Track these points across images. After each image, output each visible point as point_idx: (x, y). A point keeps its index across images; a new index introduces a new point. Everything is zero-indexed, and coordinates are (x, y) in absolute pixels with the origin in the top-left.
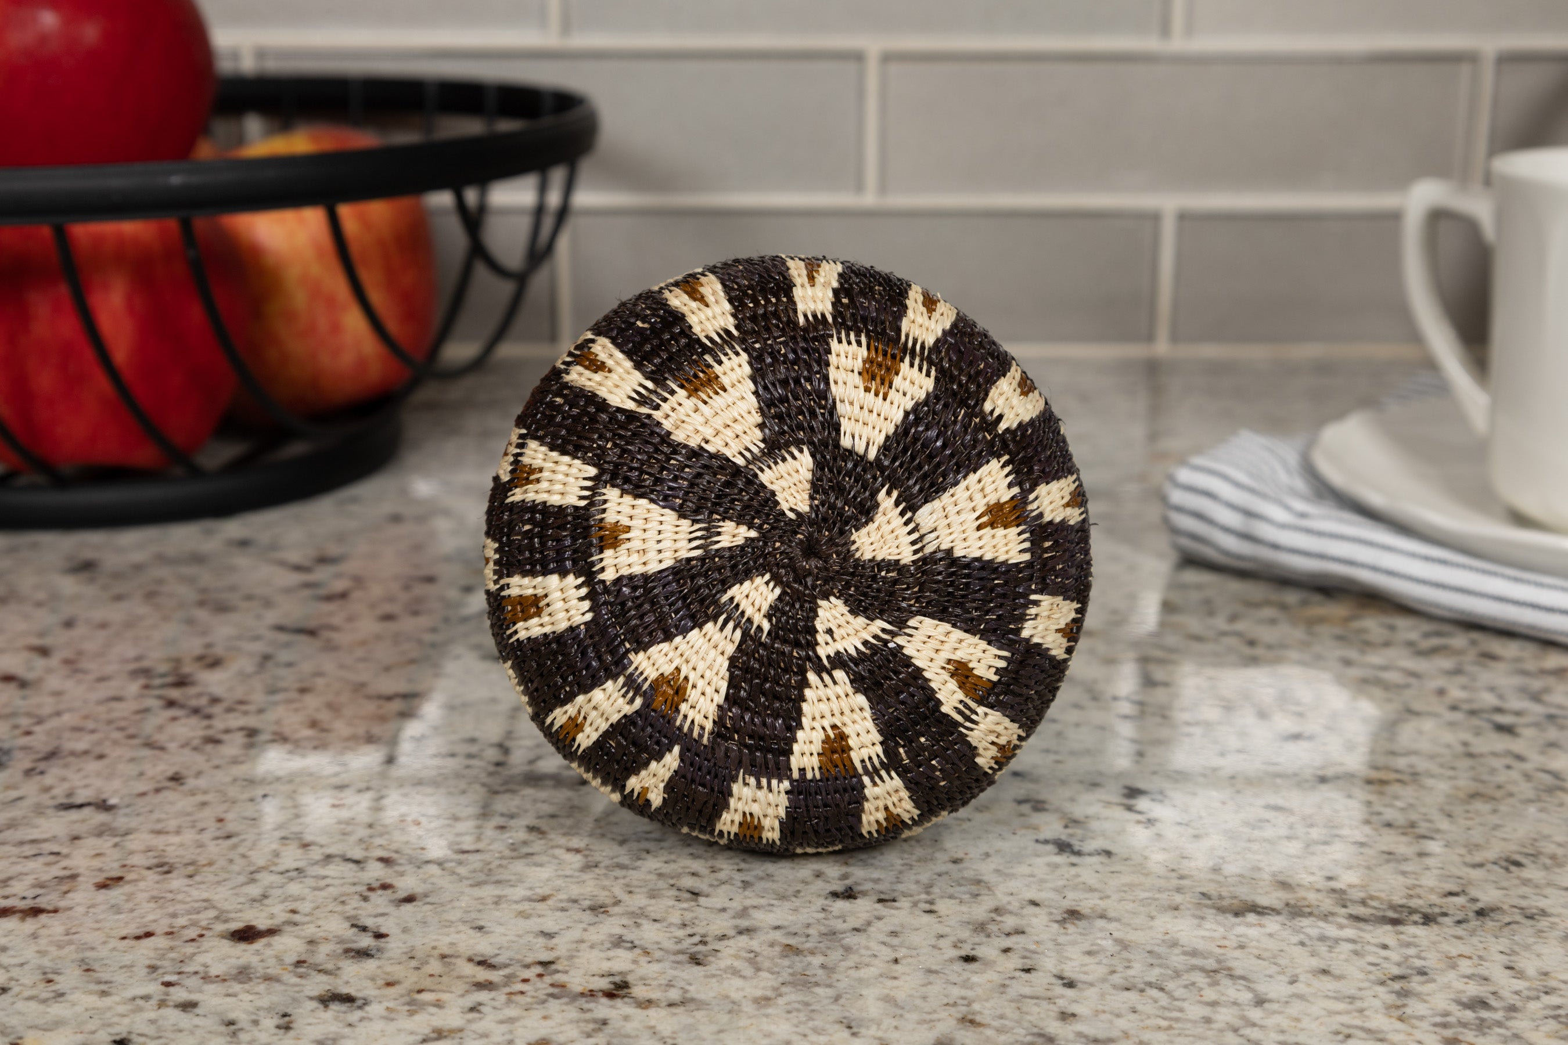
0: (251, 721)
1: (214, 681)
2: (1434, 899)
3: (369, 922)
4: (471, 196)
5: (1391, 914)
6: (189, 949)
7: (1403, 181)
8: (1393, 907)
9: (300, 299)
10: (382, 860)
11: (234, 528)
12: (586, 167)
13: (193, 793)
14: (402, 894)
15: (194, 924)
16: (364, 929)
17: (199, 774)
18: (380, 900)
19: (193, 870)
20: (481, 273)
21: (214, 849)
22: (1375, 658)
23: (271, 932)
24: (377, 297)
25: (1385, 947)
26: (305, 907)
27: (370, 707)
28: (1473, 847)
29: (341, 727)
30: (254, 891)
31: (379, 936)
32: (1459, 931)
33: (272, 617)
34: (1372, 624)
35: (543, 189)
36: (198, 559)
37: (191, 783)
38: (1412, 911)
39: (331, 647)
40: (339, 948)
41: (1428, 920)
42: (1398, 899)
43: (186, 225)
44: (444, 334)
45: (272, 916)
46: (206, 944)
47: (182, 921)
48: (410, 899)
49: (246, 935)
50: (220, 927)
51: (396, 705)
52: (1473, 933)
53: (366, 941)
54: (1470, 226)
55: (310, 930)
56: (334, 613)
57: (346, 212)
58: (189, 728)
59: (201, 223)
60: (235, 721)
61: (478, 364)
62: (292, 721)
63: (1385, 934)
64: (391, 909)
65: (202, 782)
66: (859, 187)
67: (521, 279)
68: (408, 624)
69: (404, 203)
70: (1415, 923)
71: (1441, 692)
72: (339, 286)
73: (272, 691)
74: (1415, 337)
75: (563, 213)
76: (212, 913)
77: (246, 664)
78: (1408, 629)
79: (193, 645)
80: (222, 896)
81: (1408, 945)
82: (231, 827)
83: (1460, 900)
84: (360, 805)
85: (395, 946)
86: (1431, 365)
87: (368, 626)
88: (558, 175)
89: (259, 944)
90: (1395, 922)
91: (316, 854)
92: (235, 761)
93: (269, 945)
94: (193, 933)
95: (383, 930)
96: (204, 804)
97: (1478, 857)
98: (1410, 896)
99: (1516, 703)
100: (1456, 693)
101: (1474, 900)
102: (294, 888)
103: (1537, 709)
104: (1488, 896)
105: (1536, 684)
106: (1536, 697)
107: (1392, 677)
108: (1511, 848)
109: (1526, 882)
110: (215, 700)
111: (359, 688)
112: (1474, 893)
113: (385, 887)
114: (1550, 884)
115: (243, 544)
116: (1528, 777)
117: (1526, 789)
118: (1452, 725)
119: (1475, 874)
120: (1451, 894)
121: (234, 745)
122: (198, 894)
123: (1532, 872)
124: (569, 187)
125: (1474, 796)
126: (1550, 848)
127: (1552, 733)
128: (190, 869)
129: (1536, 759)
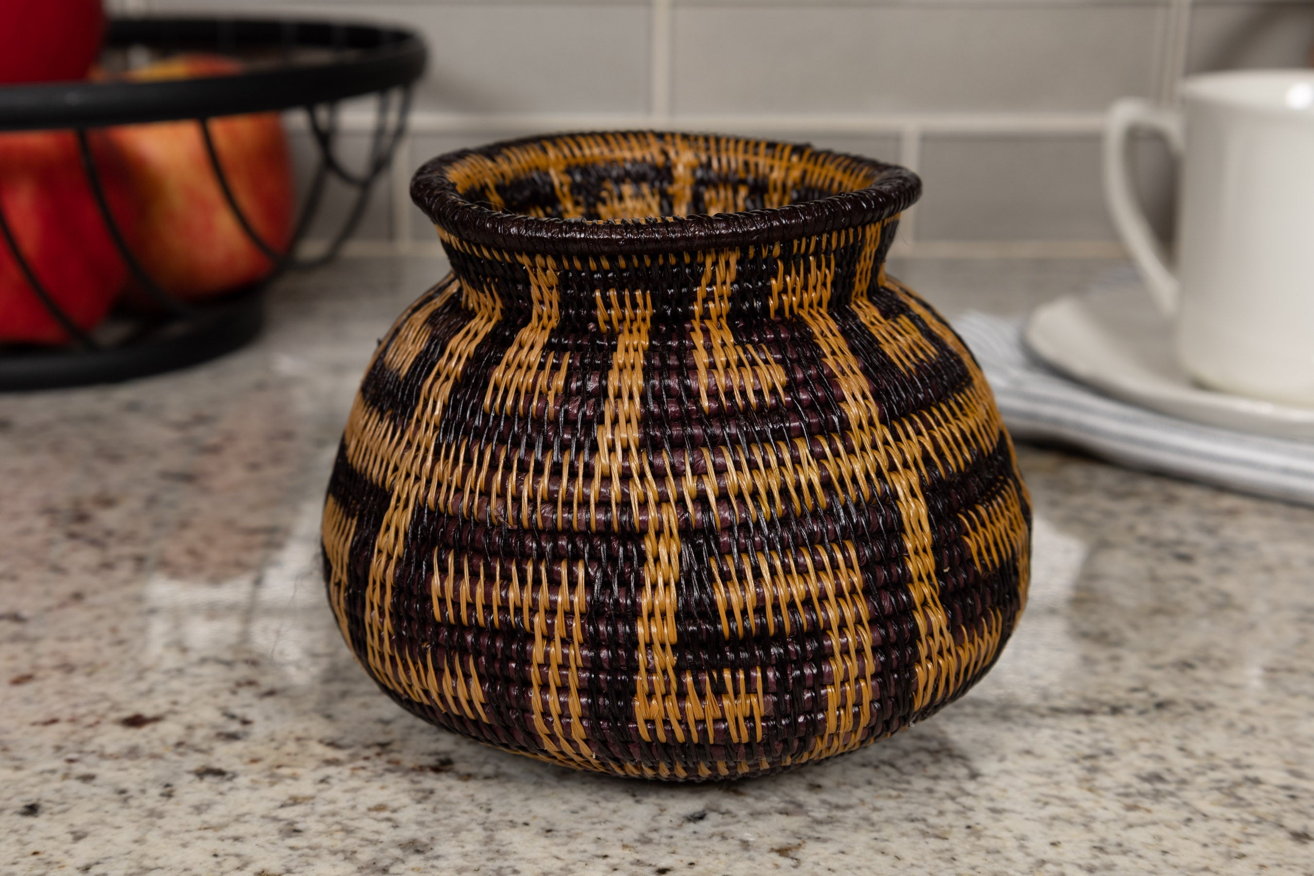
0: (140, 550)
1: (109, 518)
2: (1121, 694)
3: (238, 711)
4: (322, 114)
5: (1085, 706)
6: (88, 733)
7: (1103, 103)
8: (1086, 699)
9: (178, 201)
10: (246, 662)
11: (125, 393)
12: (421, 92)
13: (92, 607)
14: (264, 689)
15: (92, 713)
16: (233, 717)
17: (96, 592)
18: (247, 694)
19: (92, 669)
20: (333, 184)
21: (109, 653)
22: (1078, 501)
23: (156, 719)
24: (245, 200)
25: (1078, 732)
26: (184, 699)
27: (238, 540)
28: (1154, 652)
29: (215, 555)
30: (142, 686)
31: (245, 722)
32: (1141, 720)
33: (157, 466)
34: (1076, 472)
35: (383, 110)
36: (95, 419)
37: (90, 600)
38: (1102, 704)
39: (206, 491)
40: (212, 733)
41: (1115, 710)
42: (1091, 694)
43: (82, 138)
44: (301, 231)
45: (157, 707)
46: (102, 728)
47: (82, 710)
48: (271, 693)
49: (136, 721)
50: (114, 716)
51: (260, 538)
52: (1152, 721)
53: (234, 727)
54: (1158, 137)
55: (188, 718)
56: (208, 463)
57: (219, 128)
58: (88, 556)
59: (95, 135)
60: (127, 550)
61: (328, 260)
62: (174, 550)
63: (1080, 722)
64: (255, 701)
65: (98, 600)
66: (648, 107)
67: (365, 185)
68: (272, 472)
69: (266, 120)
70: (1105, 714)
71: (1131, 528)
72: (210, 190)
73: (158, 525)
74: (1114, 235)
75: (400, 132)
76: (106, 705)
77: (133, 503)
78: (1105, 477)
79: (91, 489)
80: (117, 691)
81: (1097, 731)
82: (124, 634)
83: (1141, 696)
84: (231, 627)
85: (259, 730)
86: (1127, 260)
87: (237, 473)
88: (395, 98)
89: (146, 729)
90: (1088, 713)
91: (194, 656)
92: (126, 582)
93: (154, 730)
94: (91, 720)
95: (249, 717)
96: (100, 618)
97: (1159, 660)
98: (1100, 692)
99: (1194, 536)
100: (1144, 528)
101: (1153, 695)
102: (176, 684)
103: (1209, 542)
104: (1165, 691)
105: (1211, 521)
106: (1211, 531)
107: (1091, 516)
108: (1185, 654)
109: (1198, 681)
110: (109, 533)
111: (230, 524)
112: (1154, 689)
113: (251, 683)
114: (1219, 683)
115: (133, 407)
116: (1202, 596)
117: (1199, 606)
118: (1140, 555)
119: (1155, 674)
120: (1135, 690)
121: (124, 571)
122: (96, 688)
123: (1203, 673)
124: (405, 109)
125: (1157, 611)
126: (1218, 653)
127: (1223, 561)
128: (88, 669)
129: (1208, 582)
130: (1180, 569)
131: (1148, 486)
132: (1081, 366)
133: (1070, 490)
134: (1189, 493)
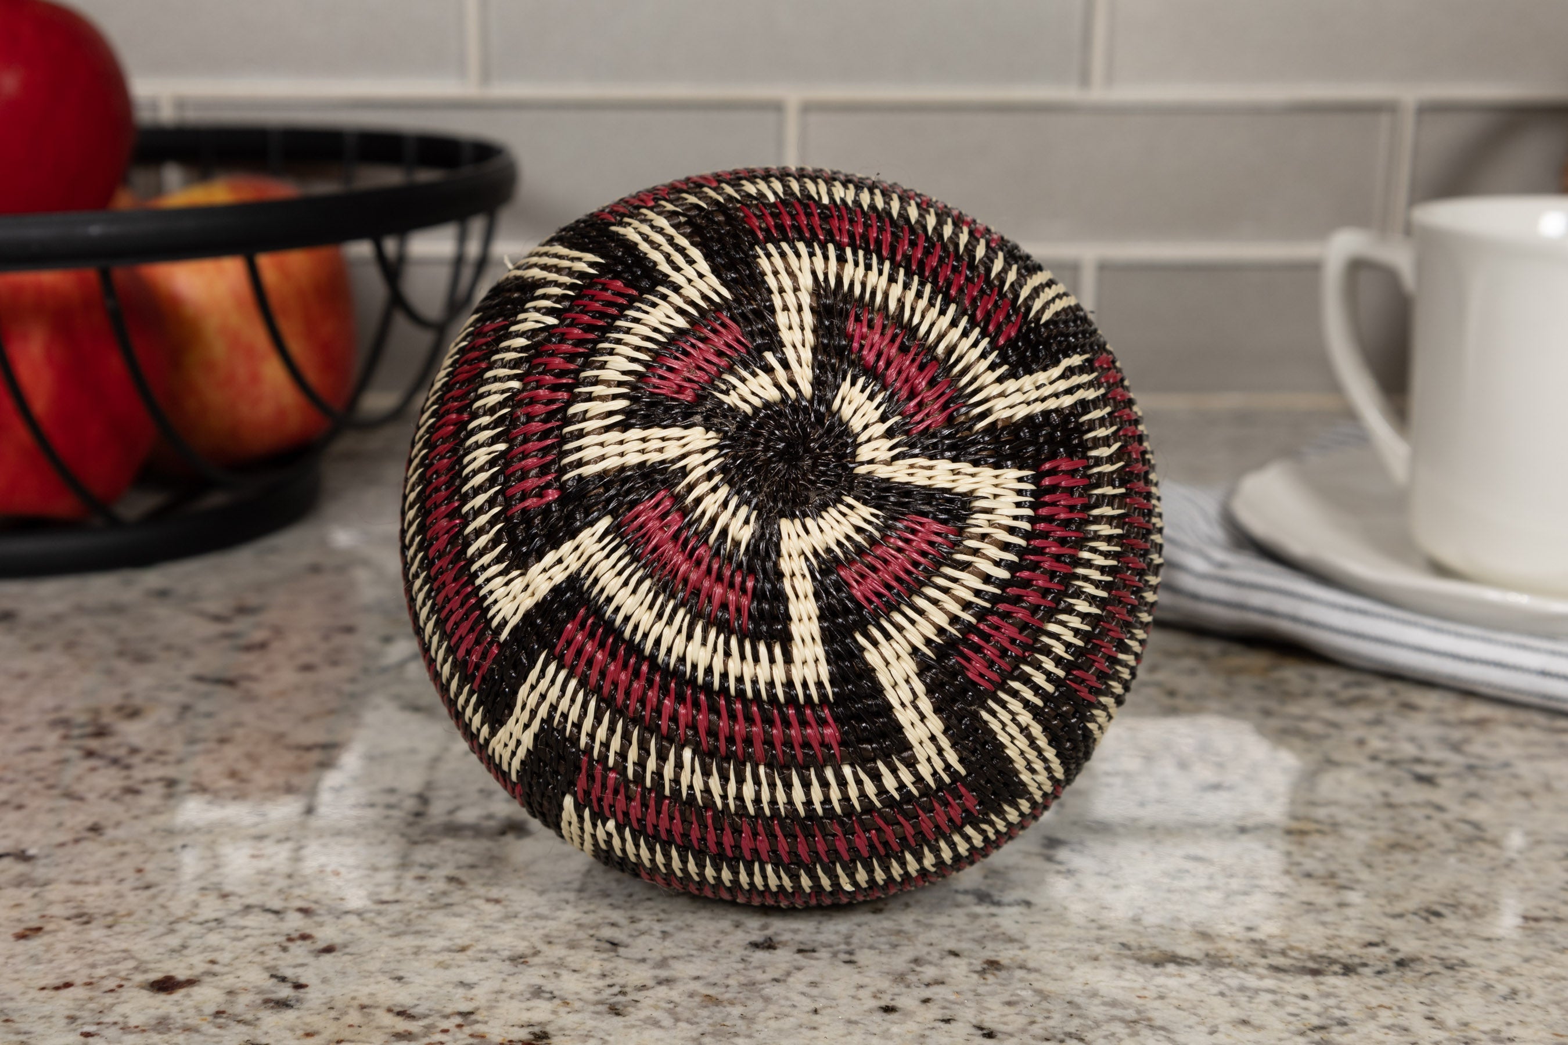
0: (171, 772)
1: (133, 732)
2: (1354, 949)
3: (289, 973)
4: (390, 246)
5: (1311, 965)
6: (109, 1000)
7: (1323, 231)
8: (1313, 957)
9: (219, 349)
10: (301, 910)
11: (153, 578)
12: (506, 217)
13: (112, 843)
14: (321, 945)
15: (113, 974)
16: (283, 979)
17: (118, 824)
18: (299, 950)
19: (112, 921)
20: (401, 324)
21: (133, 899)
22: (1295, 709)
23: (190, 982)
24: (296, 347)
25: (1305, 997)
26: (224, 957)
27: (289, 758)
28: (1393, 898)
29: (260, 778)
30: (174, 941)
31: (298, 986)
32: (1379, 982)
33: (191, 667)
34: (1292, 674)
35: (462, 239)
36: (117, 609)
37: (111, 833)
38: (1332, 961)
39: (250, 697)
40: (259, 999)
41: (1348, 970)
42: (1317, 950)
43: (105, 275)
44: (363, 384)
45: (191, 967)
46: (125, 994)
47: (101, 972)
48: (329, 950)
49: (166, 985)
50: (139, 978)
51: (315, 756)
52: (1393, 983)
53: (285, 992)
54: (1389, 275)
55: (229, 981)
56: (253, 664)
57: (266, 262)
58: (108, 779)
59: (120, 273)
60: (155, 771)
61: (395, 415)
62: (211, 770)
63: (1305, 984)
64: (310, 960)
65: (121, 833)
67: (440, 329)
68: (328, 675)
69: (323, 253)
70: (1335, 973)
71: (1361, 742)
72: (258, 336)
73: (192, 741)
74: (1335, 386)
75: (483, 263)
76: (131, 964)
77: (164, 714)
78: (1327, 679)
79: (113, 696)
80: (141, 946)
81: (1328, 995)
82: (151, 877)
83: (1380, 951)
84: (279, 856)
85: (314, 996)
86: (1351, 415)
87: (287, 676)
88: (477, 226)
89: (179, 995)
90: (1315, 973)
91: (235, 904)
92: (154, 812)
93: (188, 995)
94: (112, 983)
95: (302, 981)
96: (123, 855)
97: (1398, 908)
98: (1330, 947)
99: (1436, 753)
100: (1376, 744)
101: (1394, 951)
102: (213, 939)
103: (1457, 760)
104: (1408, 946)
105: (1456, 735)
106: (1456, 747)
107: (1312, 727)
108: (1431, 899)
109: (1446, 933)
110: (134, 751)
111: (278, 738)
112: (1394, 943)
113: (304, 937)
114: (1470, 935)
115: (163, 594)
116: (1448, 827)
117: (1446, 840)
118: (1372, 775)
119: (1395, 924)
120: (1371, 944)
121: (153, 795)
122: (117, 944)
123: (1452, 923)
124: (488, 238)
125: (1394, 846)
126: (1470, 898)
127: (1472, 784)
128: (110, 920)
129: (1456, 810)
130: (1421, 793)
131: (1379, 690)
132: (1297, 547)
133: (1286, 696)
134: (1429, 700)
